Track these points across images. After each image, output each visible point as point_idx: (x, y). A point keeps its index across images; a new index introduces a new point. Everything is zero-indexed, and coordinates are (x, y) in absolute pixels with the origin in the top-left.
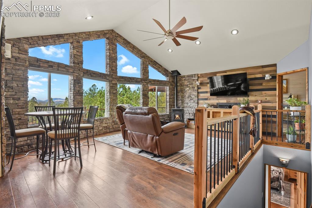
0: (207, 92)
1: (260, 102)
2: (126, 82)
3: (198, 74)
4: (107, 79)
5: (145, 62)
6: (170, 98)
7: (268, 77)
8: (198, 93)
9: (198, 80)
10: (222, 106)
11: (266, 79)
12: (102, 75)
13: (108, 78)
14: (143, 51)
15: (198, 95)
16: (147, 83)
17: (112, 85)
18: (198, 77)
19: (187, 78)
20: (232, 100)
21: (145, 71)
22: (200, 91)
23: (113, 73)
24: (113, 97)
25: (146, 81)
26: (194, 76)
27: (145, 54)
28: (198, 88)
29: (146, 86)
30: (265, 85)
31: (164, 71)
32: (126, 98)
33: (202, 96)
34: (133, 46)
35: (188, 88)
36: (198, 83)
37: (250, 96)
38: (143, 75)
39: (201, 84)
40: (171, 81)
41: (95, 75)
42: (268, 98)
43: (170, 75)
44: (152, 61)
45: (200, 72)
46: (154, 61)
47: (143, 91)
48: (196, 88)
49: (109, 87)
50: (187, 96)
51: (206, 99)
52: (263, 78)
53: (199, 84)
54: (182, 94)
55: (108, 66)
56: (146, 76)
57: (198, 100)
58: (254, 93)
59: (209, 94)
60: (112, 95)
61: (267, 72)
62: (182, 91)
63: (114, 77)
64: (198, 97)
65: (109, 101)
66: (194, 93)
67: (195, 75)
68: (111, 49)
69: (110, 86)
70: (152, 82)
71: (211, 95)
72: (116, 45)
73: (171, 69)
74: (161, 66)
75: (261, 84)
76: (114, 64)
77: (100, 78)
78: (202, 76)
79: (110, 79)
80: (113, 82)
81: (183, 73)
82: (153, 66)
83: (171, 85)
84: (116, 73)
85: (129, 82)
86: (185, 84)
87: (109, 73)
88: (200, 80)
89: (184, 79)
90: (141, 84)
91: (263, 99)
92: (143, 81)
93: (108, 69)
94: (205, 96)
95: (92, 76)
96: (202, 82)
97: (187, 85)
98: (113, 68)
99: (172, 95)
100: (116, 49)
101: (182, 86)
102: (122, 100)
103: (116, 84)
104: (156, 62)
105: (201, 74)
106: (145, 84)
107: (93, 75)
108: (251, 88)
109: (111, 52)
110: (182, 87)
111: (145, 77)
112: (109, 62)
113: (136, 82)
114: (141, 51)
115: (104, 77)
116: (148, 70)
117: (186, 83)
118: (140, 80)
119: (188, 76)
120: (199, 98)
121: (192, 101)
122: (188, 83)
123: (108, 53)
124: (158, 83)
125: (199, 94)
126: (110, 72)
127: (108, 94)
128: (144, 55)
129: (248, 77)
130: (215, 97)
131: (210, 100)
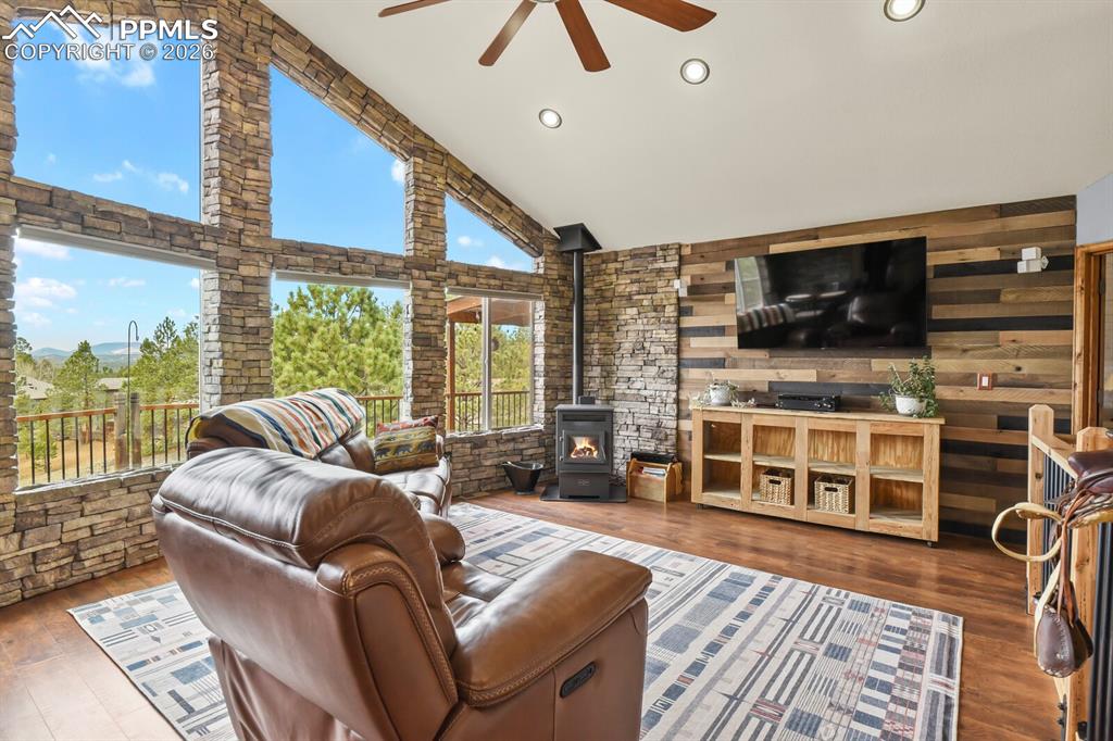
0: (720, 331)
1: (985, 381)
2: (322, 274)
3: (680, 246)
4: (206, 254)
5: (429, 178)
6: (548, 356)
7: (1031, 259)
8: (680, 332)
9: (678, 273)
10: (798, 399)
11: (1022, 268)
12: (167, 229)
13: (209, 246)
14: (414, 120)
15: (679, 341)
16: (438, 283)
17: (236, 286)
18: (682, 260)
19: (629, 265)
20: (847, 370)
21: (427, 223)
22: (687, 322)
23: (245, 220)
24: (243, 347)
25: (430, 273)
26: (660, 253)
27: (426, 136)
28: (682, 312)
29: (432, 295)
30: (1012, 300)
31: (523, 229)
32: (371, 349)
33: (697, 346)
34: (361, 92)
35: (635, 310)
36: (680, 286)
37: (934, 354)
38: (417, 239)
39: (696, 290)
40: (554, 274)
41: (110, 226)
42: (1029, 367)
43: (548, 247)
44: (460, 177)
45: (688, 237)
46: (475, 176)
47: (418, 318)
48: (670, 311)
49: (217, 297)
50: (627, 346)
51: (719, 363)
52: (1007, 266)
53: (683, 293)
54: (604, 337)
55: (214, 182)
56: (431, 247)
57: (679, 366)
58: (957, 339)
59: (731, 341)
60: (238, 339)
61: (1028, 238)
62: (607, 323)
63: (250, 242)
64: (679, 352)
65: (217, 372)
66: (663, 335)
67: (665, 248)
68: (232, 90)
69: (224, 293)
70: (464, 279)
71: (744, 342)
72: (264, 77)
73: (553, 217)
74: (509, 204)
75: (994, 297)
76: (252, 174)
77: (151, 242)
78: (701, 252)
79: (227, 252)
80: (244, 271)
81: (611, 238)
82: (465, 201)
83: (556, 294)
84: (264, 221)
85: (337, 275)
86: (620, 289)
87: (216, 220)
88: (691, 270)
89: (612, 266)
90: (407, 287)
91: (1005, 367)
92: (416, 273)
93: (214, 198)
94: (715, 350)
95: (85, 228)
96: (698, 282)
97: (629, 297)
98: (248, 196)
99: (560, 340)
100: (262, 93)
101: (604, 299)
102: (357, 356)
103: (262, 282)
104: (484, 182)
105: (693, 246)
106: (427, 284)
107: (99, 223)
108: (939, 312)
109: (236, 107)
110: (606, 305)
111: (426, 250)
112: (221, 159)
113: (378, 274)
114: (407, 121)
115: (179, 240)
116: (443, 220)
117: (624, 285)
118: (399, 264)
119: (635, 254)
120: (686, 355)
121: (653, 370)
122: (635, 288)
123: (215, 113)
124: (492, 282)
125: (685, 340)
126: (222, 214)
127: (214, 336)
128: (420, 139)
129: (934, 259)
130: (760, 354)
131: (735, 366)
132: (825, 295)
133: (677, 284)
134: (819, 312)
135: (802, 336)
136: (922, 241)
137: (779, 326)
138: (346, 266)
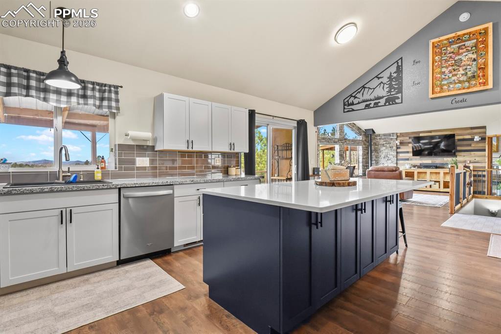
0: (408, 152)
1: (468, 162)
2: (326, 143)
3: (397, 134)
6: (363, 159)
7: (477, 138)
8: (397, 153)
9: (397, 139)
10: (427, 166)
11: (475, 140)
15: (397, 155)
18: (397, 136)
19: (383, 137)
20: (438, 160)
21: (341, 131)
22: (399, 150)
25: (342, 141)
26: (392, 135)
28: (397, 148)
29: (342, 146)
30: (474, 146)
31: (358, 130)
33: (401, 156)
35: (385, 148)
36: (398, 142)
37: (458, 157)
39: (402, 143)
40: (364, 140)
42: (477, 159)
43: (363, 133)
45: (399, 131)
47: (340, 151)
48: (395, 148)
50: (383, 156)
51: (408, 159)
52: (472, 139)
53: (399, 144)
54: (376, 154)
57: (397, 160)
58: (463, 153)
59: (411, 154)
61: (476, 134)
62: (376, 151)
64: (397, 157)
66: (392, 153)
67: (393, 134)
70: (348, 142)
71: (414, 155)
73: (364, 127)
74: (356, 125)
75: (470, 145)
78: (402, 135)
81: (377, 132)
83: (365, 144)
85: (328, 143)
86: (380, 143)
88: (399, 139)
89: (378, 137)
91: (472, 159)
92: (340, 142)
94: (406, 156)
96: (402, 141)
97: (383, 145)
99: (365, 155)
101: (376, 145)
105: (400, 133)
106: (342, 144)
108: (458, 148)
110: (376, 147)
111: (341, 136)
113: (334, 142)
116: (344, 130)
117: (382, 142)
118: (337, 140)
119: (384, 135)
120: (398, 158)
121: (390, 161)
122: (385, 143)
125: (398, 154)
129: (457, 138)
130: (418, 157)
131: (411, 160)
132: (433, 141)
133: (397, 142)
134: (431, 146)
135: (426, 153)
136: (454, 135)
137: (419, 150)
138: (330, 141)
